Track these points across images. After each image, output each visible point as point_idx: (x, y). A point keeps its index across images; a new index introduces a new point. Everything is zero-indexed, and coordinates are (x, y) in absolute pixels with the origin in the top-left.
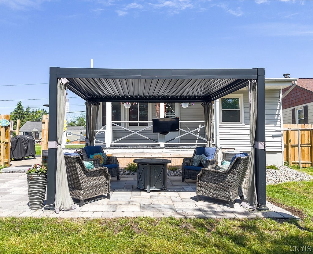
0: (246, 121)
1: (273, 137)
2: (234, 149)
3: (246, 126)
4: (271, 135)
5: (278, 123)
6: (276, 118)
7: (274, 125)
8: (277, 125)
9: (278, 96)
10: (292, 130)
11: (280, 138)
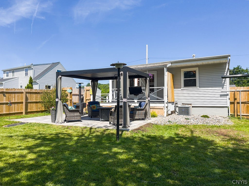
0: (200, 86)
1: (220, 96)
2: (191, 104)
3: (200, 89)
4: (219, 95)
5: (224, 86)
6: (223, 83)
7: (221, 88)
8: (224, 88)
9: (225, 67)
10: (237, 91)
11: (226, 97)
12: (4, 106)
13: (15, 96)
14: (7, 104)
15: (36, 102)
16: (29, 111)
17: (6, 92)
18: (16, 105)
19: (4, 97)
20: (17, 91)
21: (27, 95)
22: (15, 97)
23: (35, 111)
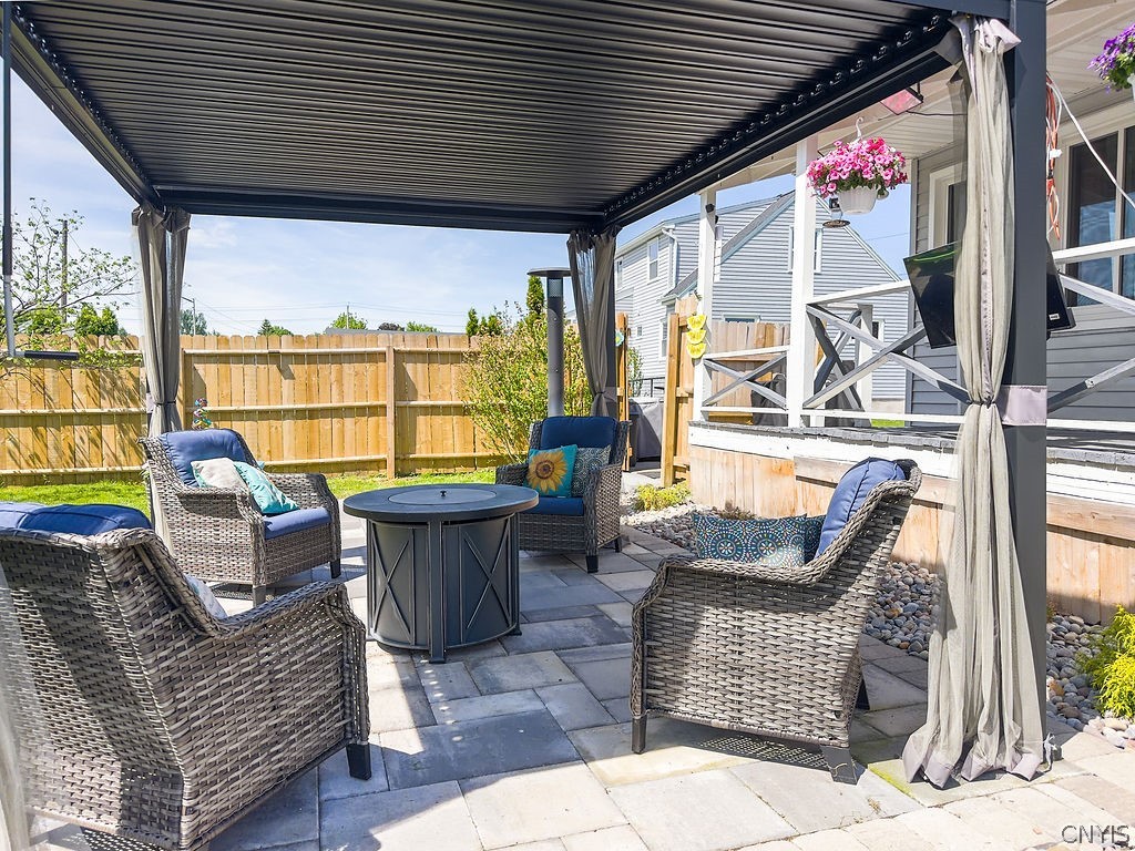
12: (287, 424)
13: (340, 372)
14: (300, 414)
15: (462, 411)
16: (424, 455)
17: (296, 355)
18: (349, 422)
19: (286, 383)
20: (352, 350)
21: (409, 367)
22: (340, 381)
23: (456, 459)
